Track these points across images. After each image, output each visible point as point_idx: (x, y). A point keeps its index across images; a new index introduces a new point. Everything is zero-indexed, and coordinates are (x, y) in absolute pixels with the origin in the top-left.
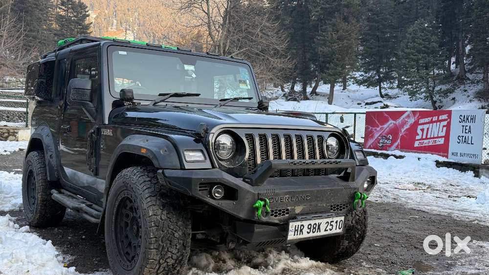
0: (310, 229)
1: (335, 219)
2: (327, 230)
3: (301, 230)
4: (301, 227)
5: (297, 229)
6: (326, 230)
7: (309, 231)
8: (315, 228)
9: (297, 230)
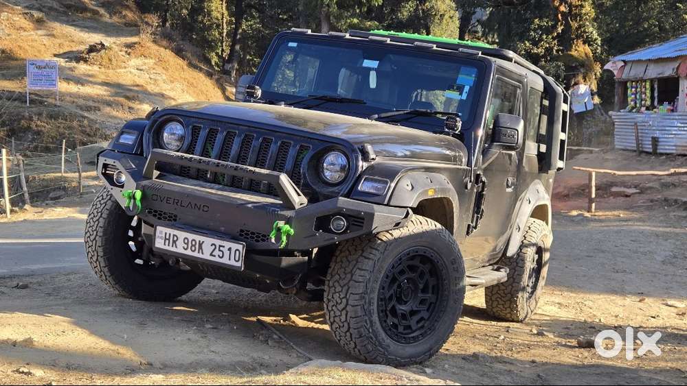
0: (187, 244)
1: (227, 244)
2: (214, 256)
3: (174, 242)
4: (173, 238)
5: (167, 237)
6: (211, 255)
7: (186, 246)
8: (195, 246)
9: (169, 240)
